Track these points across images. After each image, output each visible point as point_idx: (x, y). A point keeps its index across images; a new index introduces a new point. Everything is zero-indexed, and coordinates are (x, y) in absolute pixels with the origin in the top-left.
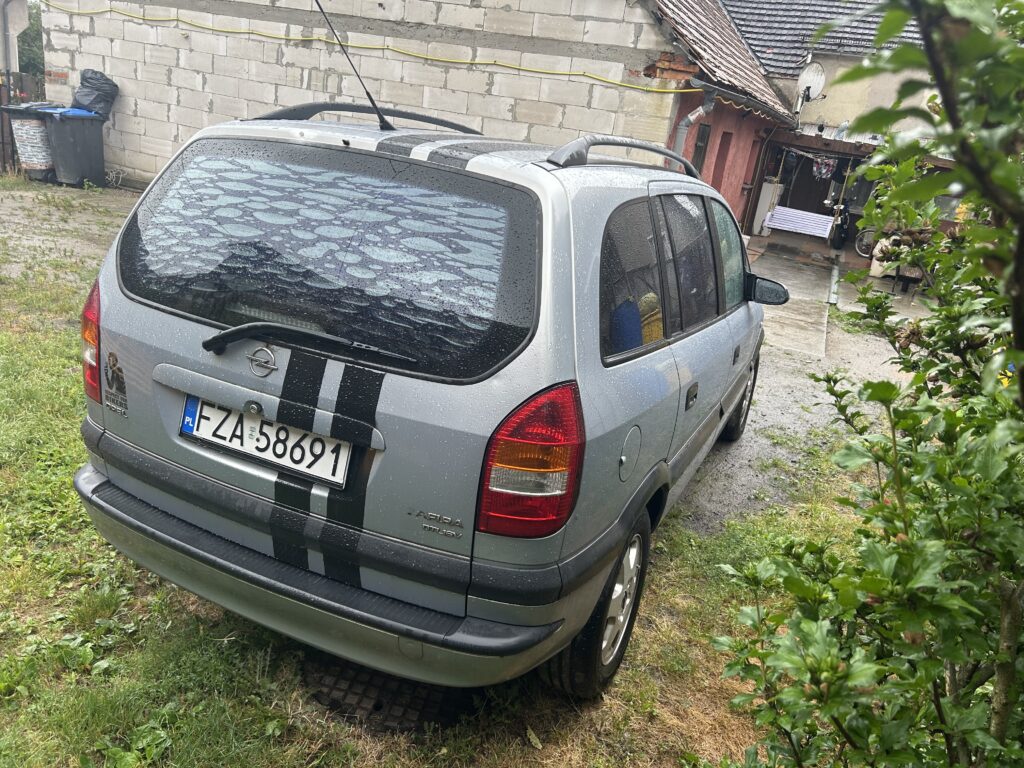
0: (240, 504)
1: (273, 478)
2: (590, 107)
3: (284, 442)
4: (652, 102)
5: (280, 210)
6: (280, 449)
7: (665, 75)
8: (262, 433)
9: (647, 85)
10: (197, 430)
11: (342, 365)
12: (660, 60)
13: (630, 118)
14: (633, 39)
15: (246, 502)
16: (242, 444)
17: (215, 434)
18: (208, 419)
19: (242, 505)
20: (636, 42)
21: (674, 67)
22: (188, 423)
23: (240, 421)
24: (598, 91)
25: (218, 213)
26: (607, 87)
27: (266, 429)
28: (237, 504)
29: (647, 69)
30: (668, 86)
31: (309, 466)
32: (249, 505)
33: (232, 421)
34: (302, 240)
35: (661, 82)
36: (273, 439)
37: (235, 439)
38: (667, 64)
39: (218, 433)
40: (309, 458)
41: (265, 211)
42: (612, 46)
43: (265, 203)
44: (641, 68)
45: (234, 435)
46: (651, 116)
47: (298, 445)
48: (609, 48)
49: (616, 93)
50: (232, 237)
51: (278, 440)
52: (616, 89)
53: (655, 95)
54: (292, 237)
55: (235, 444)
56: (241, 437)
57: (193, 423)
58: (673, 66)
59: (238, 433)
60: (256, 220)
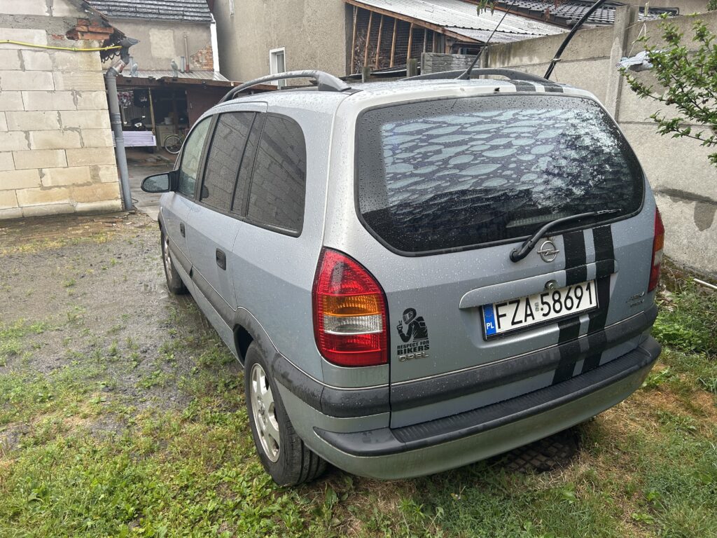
0: (540, 360)
1: (557, 329)
2: (24, 70)
3: (559, 301)
4: (82, 60)
5: (500, 146)
6: (558, 307)
7: (86, 36)
8: (543, 303)
9: (73, 46)
10: (499, 327)
11: (591, 230)
12: (78, 25)
13: (67, 75)
14: (46, 9)
15: (542, 356)
16: (533, 319)
17: (513, 323)
18: (505, 315)
19: (541, 360)
20: (50, 11)
21: (94, 30)
22: (490, 327)
23: (528, 304)
24: (27, 55)
25: (453, 162)
26: (36, 51)
27: (545, 299)
28: (538, 361)
29: (68, 33)
30: (92, 45)
31: (578, 307)
32: (544, 357)
33: (522, 307)
34: (529, 161)
35: (85, 43)
36: (551, 303)
37: (528, 318)
38: (85, 28)
39: (515, 321)
40: (576, 301)
41: (489, 149)
42: (28, 16)
43: (484, 144)
44: (63, 32)
45: (527, 316)
46: (86, 71)
47: (568, 297)
48: (26, 17)
49: (46, 55)
50: (479, 175)
51: (555, 302)
52: (45, 52)
53: (83, 54)
54: (522, 162)
55: (530, 321)
56: (532, 315)
57: (494, 325)
58: (91, 29)
59: (529, 312)
60: (488, 158)
